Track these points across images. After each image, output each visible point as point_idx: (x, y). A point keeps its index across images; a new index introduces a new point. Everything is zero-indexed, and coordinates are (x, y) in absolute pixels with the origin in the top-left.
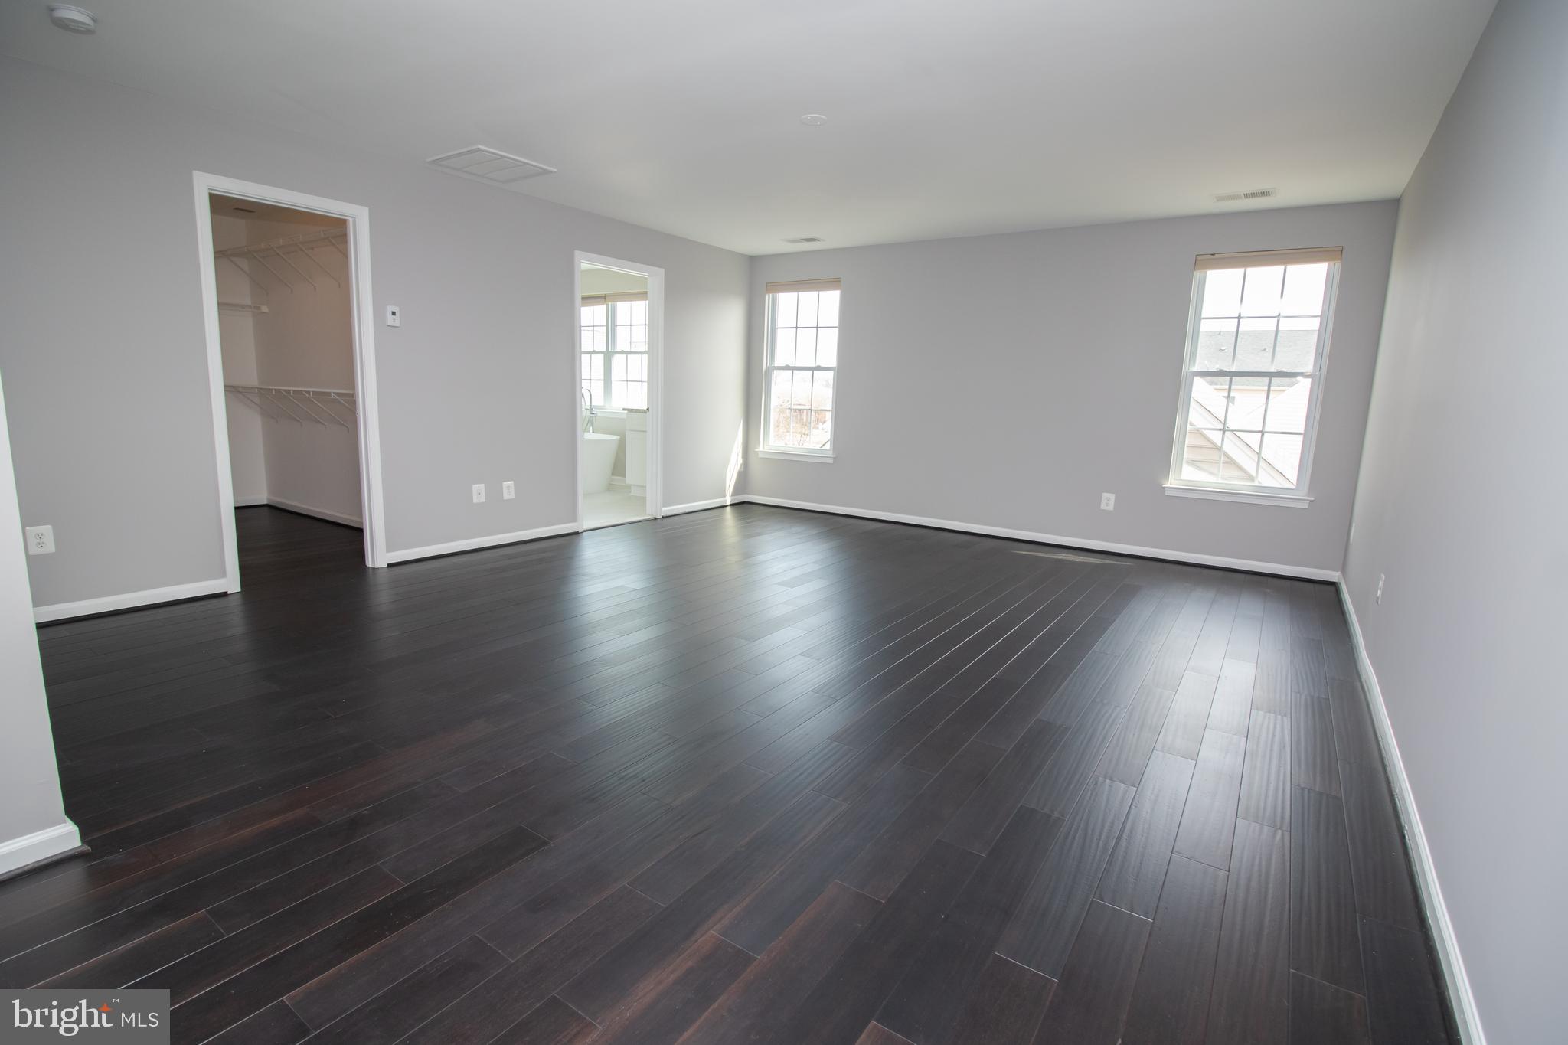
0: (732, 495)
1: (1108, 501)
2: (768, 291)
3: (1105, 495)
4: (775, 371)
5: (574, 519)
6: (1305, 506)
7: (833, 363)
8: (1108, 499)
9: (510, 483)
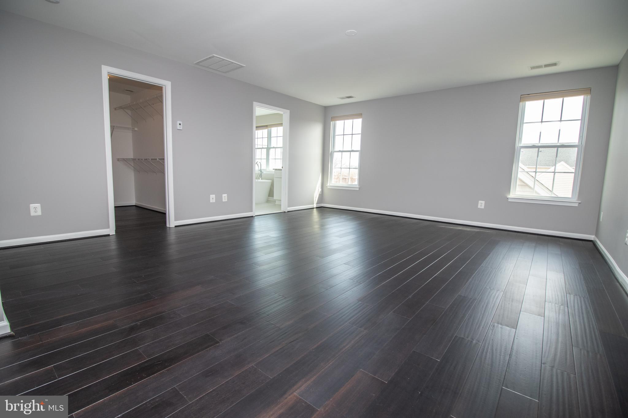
0: (316, 204)
1: (481, 204)
2: (332, 120)
3: (480, 202)
4: (335, 153)
5: (251, 211)
6: (577, 205)
7: (359, 149)
8: (481, 203)
9: (226, 195)
